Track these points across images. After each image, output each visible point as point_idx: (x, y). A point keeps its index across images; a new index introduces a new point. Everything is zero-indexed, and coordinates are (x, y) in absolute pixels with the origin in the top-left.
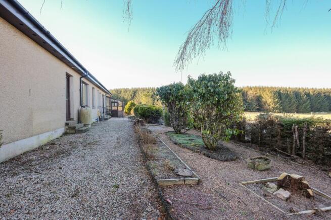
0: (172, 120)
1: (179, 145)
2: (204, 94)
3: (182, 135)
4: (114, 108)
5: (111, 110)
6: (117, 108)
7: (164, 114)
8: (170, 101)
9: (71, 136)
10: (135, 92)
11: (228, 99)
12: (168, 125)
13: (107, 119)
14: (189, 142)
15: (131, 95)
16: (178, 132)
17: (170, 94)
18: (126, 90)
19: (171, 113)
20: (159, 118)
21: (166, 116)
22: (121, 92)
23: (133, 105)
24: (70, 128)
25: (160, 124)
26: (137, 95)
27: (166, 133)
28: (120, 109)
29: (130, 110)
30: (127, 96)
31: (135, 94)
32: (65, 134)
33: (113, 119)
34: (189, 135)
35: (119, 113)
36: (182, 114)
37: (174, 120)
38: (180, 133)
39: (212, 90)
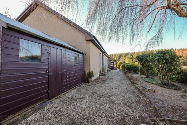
0: (144, 71)
1: (148, 82)
2: (158, 60)
3: (150, 79)
4: (112, 65)
5: (111, 67)
6: (114, 65)
7: (140, 68)
8: (143, 62)
9: (102, 76)
10: (120, 56)
11: (172, 62)
12: (142, 74)
13: (110, 71)
14: (154, 81)
15: (118, 58)
16: (148, 77)
17: (143, 59)
18: (115, 55)
19: (144, 68)
20: (137, 71)
21: (141, 70)
22: (112, 56)
23: (121, 63)
24: (101, 73)
25: (138, 74)
26: (122, 57)
27: (141, 78)
28: (115, 66)
29: (119, 66)
30: (116, 58)
31: (120, 57)
32: (100, 75)
33: (112, 71)
34: (154, 79)
35: (115, 68)
36: (150, 68)
37: (145, 71)
38: (149, 78)
39: (162, 58)
